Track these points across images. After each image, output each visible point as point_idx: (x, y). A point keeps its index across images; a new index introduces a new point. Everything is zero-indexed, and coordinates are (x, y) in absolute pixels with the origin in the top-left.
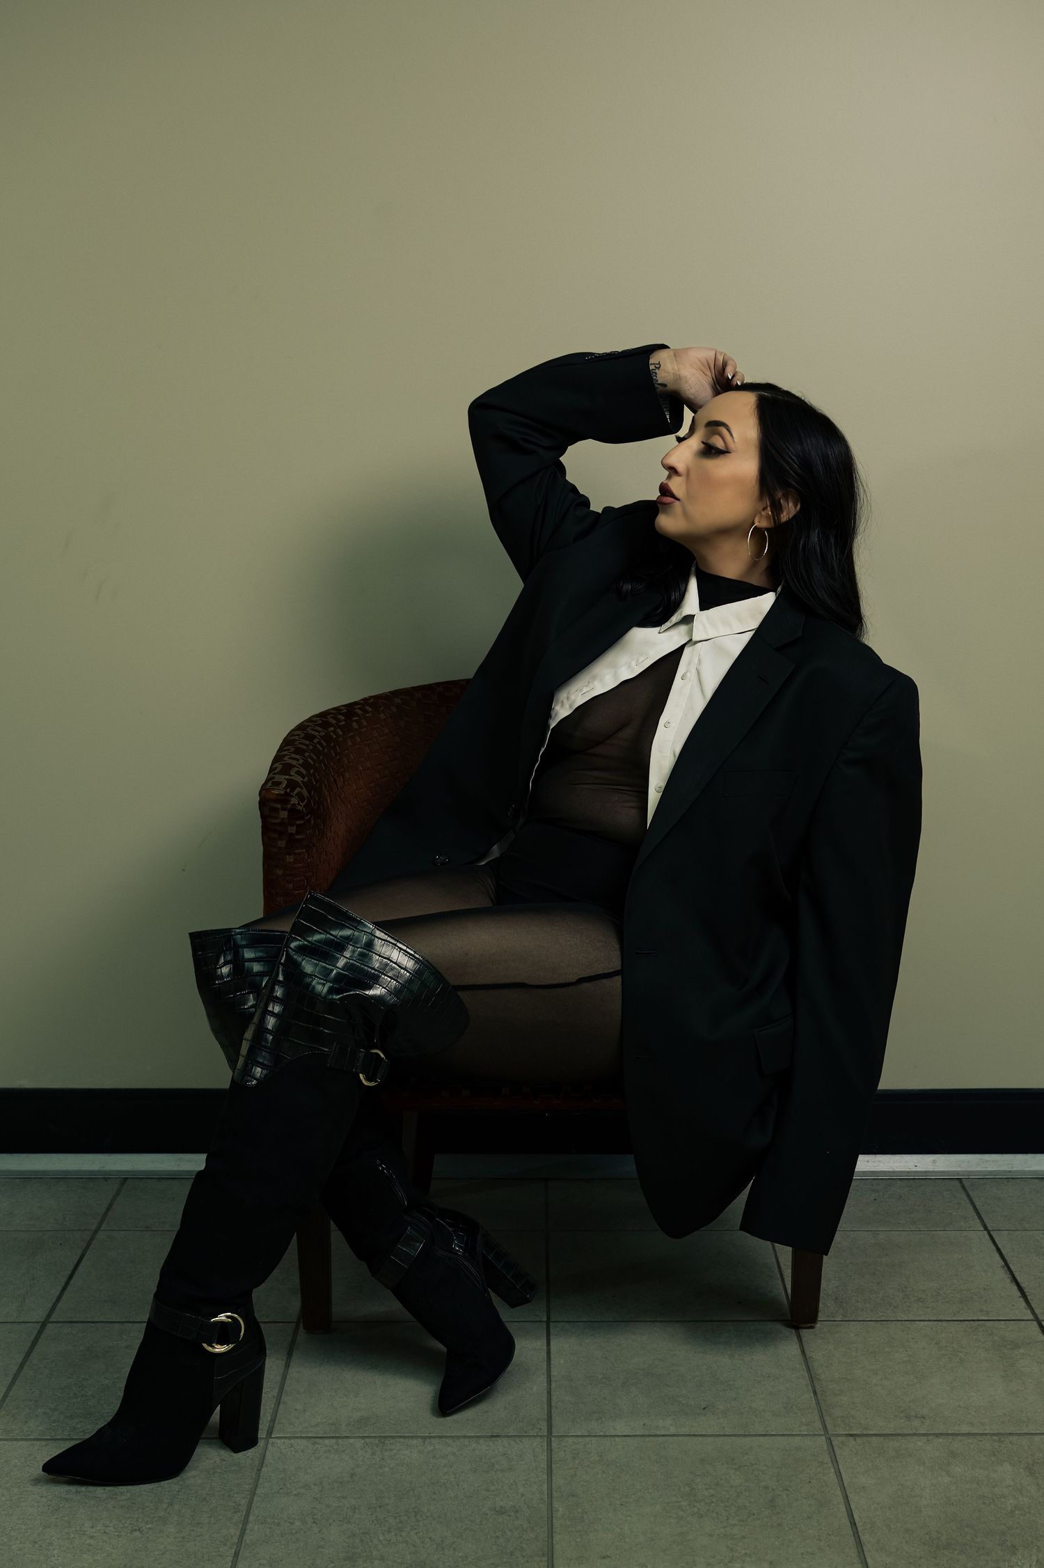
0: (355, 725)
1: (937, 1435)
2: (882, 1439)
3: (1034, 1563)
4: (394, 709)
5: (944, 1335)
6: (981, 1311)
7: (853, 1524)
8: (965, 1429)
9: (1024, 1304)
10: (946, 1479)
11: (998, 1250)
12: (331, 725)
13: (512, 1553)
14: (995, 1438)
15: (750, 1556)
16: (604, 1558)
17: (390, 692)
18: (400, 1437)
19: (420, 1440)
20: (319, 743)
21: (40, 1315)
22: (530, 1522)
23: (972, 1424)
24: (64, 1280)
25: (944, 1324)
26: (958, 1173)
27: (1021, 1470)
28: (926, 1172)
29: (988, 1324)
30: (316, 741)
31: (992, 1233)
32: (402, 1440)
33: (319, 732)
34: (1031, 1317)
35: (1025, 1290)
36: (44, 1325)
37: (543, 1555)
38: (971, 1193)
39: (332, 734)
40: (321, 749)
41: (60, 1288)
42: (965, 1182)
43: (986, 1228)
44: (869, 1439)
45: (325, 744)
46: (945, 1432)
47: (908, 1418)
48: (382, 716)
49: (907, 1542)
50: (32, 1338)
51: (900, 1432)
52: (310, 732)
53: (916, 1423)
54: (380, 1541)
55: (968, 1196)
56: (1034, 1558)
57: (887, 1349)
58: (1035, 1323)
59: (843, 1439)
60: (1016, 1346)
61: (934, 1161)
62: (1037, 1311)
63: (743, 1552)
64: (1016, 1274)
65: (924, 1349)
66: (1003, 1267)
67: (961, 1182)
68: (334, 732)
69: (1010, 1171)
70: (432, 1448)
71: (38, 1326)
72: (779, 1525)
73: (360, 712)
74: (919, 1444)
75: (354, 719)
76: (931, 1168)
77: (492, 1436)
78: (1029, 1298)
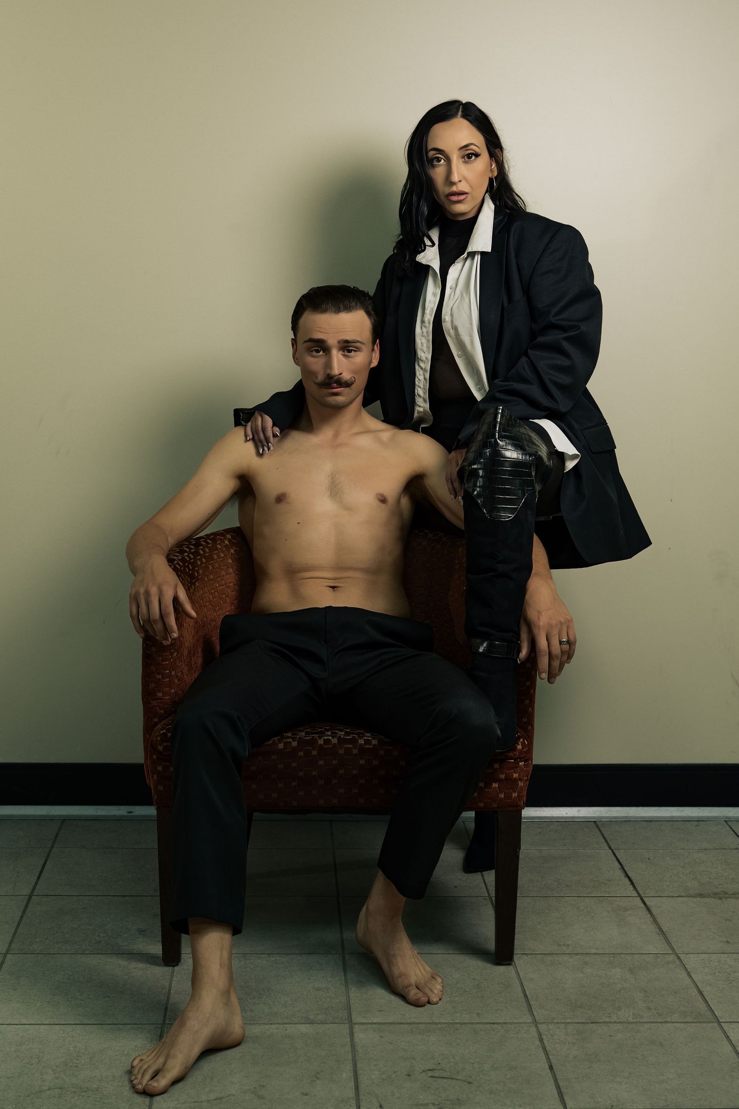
0: (201, 552)
1: (576, 954)
2: (543, 956)
3: (631, 1014)
4: (227, 542)
5: (582, 904)
6: (606, 892)
7: (526, 996)
8: (594, 951)
9: (632, 888)
10: (581, 975)
11: (618, 860)
12: (186, 552)
13: (327, 1009)
14: (611, 955)
15: (465, 1011)
16: (380, 1011)
17: (223, 530)
18: (255, 953)
19: (266, 955)
20: (178, 564)
21: (27, 892)
22: (336, 995)
23: (598, 949)
25: (582, 898)
26: (594, 818)
27: (626, 971)
28: (573, 817)
29: (611, 898)
30: (175, 562)
31: (614, 851)
33: (177, 556)
34: (637, 895)
35: (634, 881)
36: (30, 896)
37: (345, 1010)
38: (601, 829)
39: (186, 557)
40: (179, 568)
42: (598, 823)
43: (610, 848)
44: (536, 956)
45: (182, 564)
46: (581, 952)
47: (559, 945)
48: (219, 546)
49: (557, 1005)
50: (25, 903)
51: (554, 952)
52: (172, 557)
53: (564, 948)
54: (249, 1003)
55: (600, 830)
56: (632, 1012)
57: (548, 911)
58: (639, 898)
59: (520, 955)
60: (626, 910)
61: (580, 811)
62: (640, 892)
63: (461, 1009)
64: (629, 873)
65: (569, 911)
66: (620, 869)
67: (596, 824)
68: (188, 556)
69: (627, 817)
70: (274, 959)
71: (27, 897)
72: (483, 996)
73: (204, 543)
74: (566, 958)
75: (200, 548)
76: (576, 815)
77: (310, 953)
78: (635, 885)
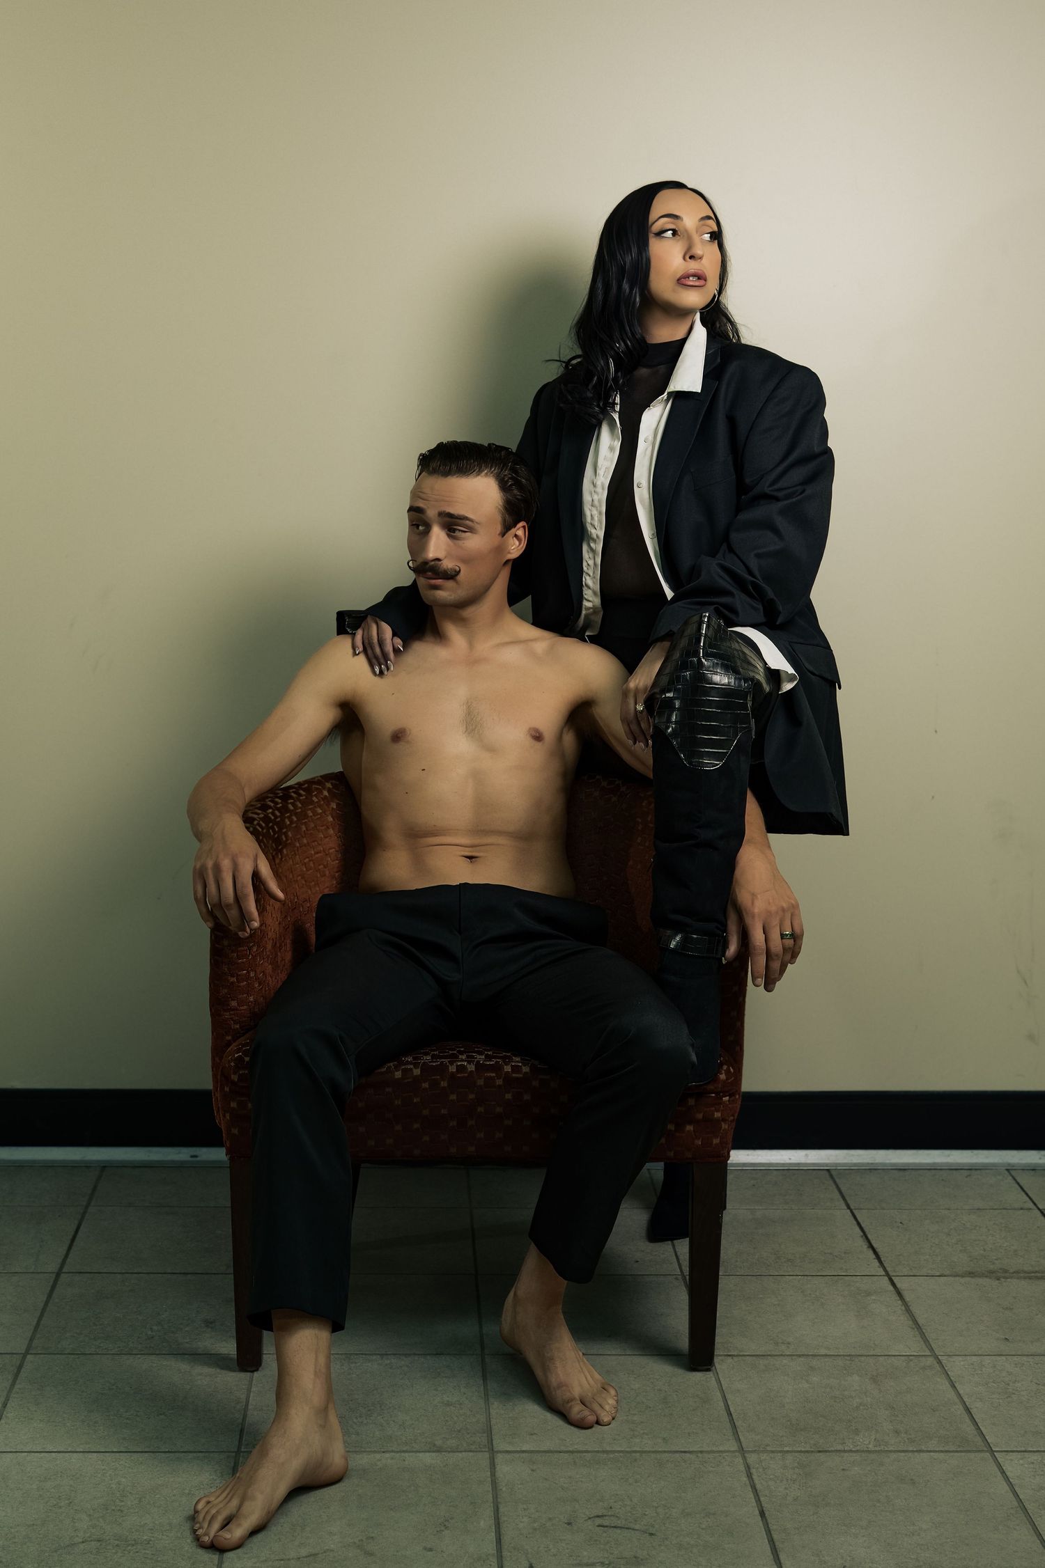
0: (291, 807)
1: (800, 1356)
2: (754, 1358)
3: (873, 1440)
4: (326, 793)
5: (809, 1286)
6: (841, 1269)
7: (730, 1414)
8: (823, 1352)
9: (878, 1264)
10: (806, 1386)
11: (859, 1224)
12: (270, 807)
13: (459, 1431)
14: (847, 1358)
15: (647, 1435)
16: (532, 1434)
17: (321, 776)
18: (362, 1354)
19: (379, 1356)
20: (259, 824)
21: (53, 1267)
22: (471, 1411)
23: (828, 1349)
24: (68, 1242)
25: (809, 1278)
26: (827, 1165)
27: (867, 1380)
28: (799, 1164)
29: (847, 1278)
30: (256, 822)
31: (854, 1211)
32: (364, 1356)
33: (258, 814)
34: (884, 1273)
35: (880, 1254)
36: (58, 1274)
37: (484, 1432)
38: (837, 1180)
39: (270, 815)
40: (260, 830)
41: (66, 1248)
42: (833, 1173)
43: (849, 1207)
44: (743, 1358)
45: (264, 825)
46: (806, 1353)
47: (777, 1344)
48: (315, 799)
49: (772, 1426)
50: (51, 1283)
51: (769, 1353)
52: (251, 815)
53: (783, 1347)
54: (354, 1422)
55: (835, 1182)
56: (873, 1437)
57: (761, 1296)
58: (886, 1278)
59: (723, 1357)
60: (868, 1294)
61: (806, 1155)
62: (888, 1269)
63: (642, 1432)
64: (873, 1242)
65: (791, 1296)
66: (862, 1237)
67: (830, 1173)
68: (273, 813)
69: (872, 1164)
70: (389, 1362)
71: (54, 1276)
72: (671, 1414)
73: (294, 795)
74: (785, 1361)
75: (289, 801)
76: (803, 1160)
77: (437, 1354)
78: (882, 1259)
